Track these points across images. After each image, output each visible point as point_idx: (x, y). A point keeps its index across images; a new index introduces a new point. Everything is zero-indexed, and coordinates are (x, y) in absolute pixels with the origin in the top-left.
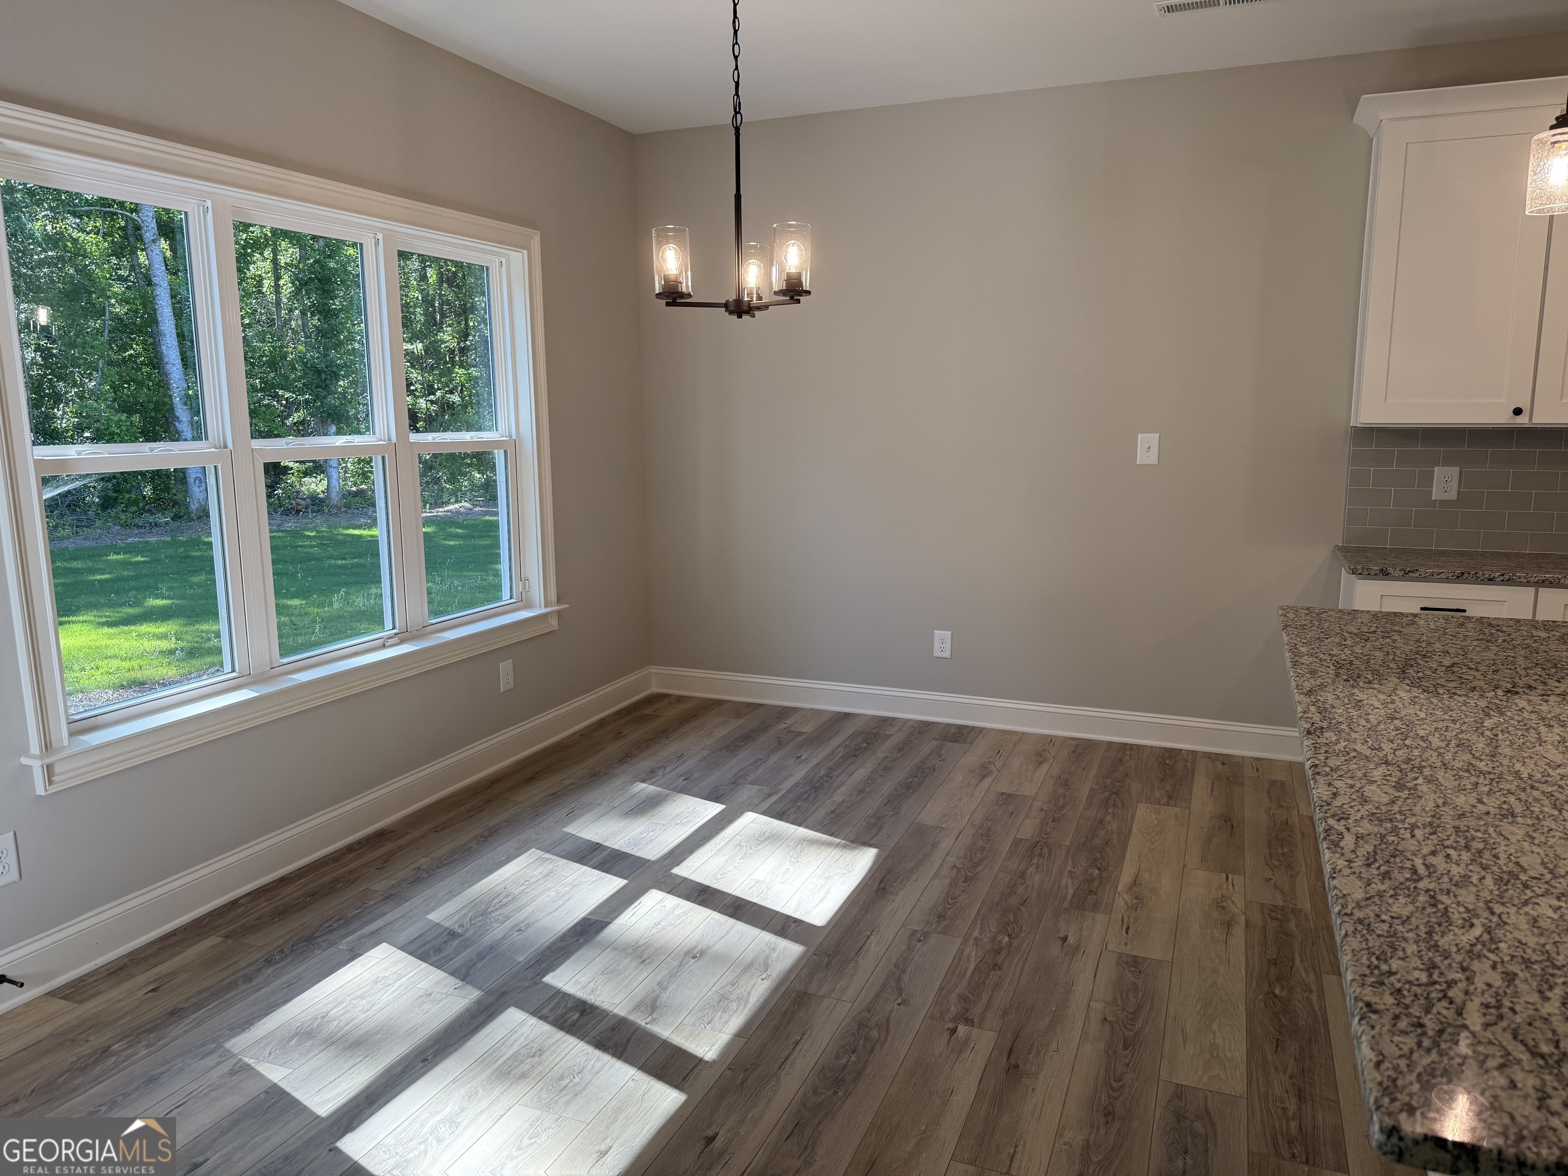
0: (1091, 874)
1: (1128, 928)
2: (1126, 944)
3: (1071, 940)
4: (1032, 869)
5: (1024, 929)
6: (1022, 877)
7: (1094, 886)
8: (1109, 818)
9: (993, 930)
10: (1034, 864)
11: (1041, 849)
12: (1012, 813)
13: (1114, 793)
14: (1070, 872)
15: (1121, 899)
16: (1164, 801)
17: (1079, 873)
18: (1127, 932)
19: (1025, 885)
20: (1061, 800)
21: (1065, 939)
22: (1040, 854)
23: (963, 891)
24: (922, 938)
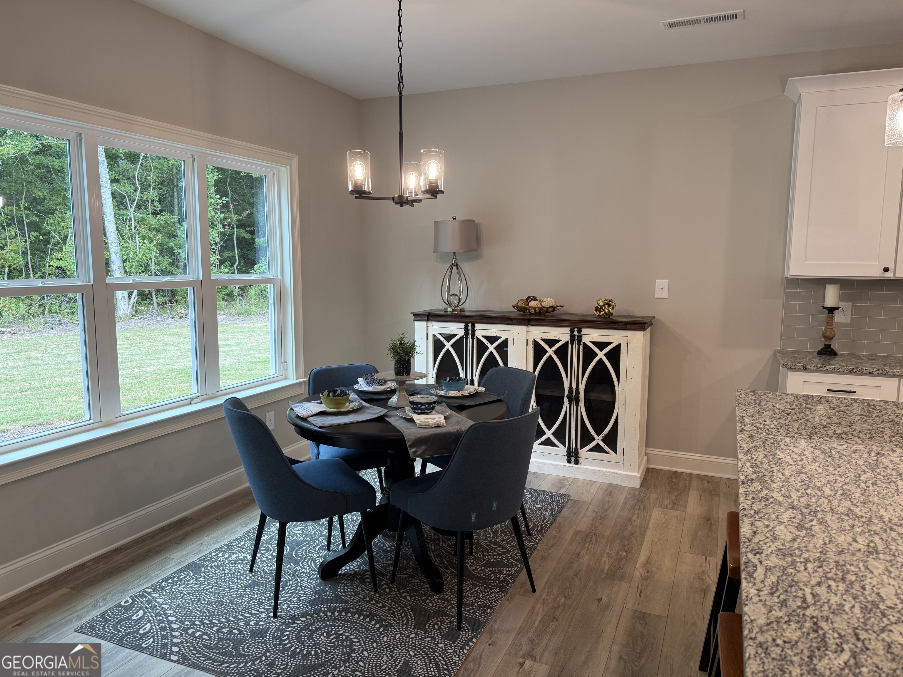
0: (621, 555)
1: (641, 593)
2: (639, 604)
3: (604, 601)
4: (584, 551)
5: (575, 593)
6: (577, 556)
7: (622, 564)
8: (635, 517)
9: (556, 594)
10: (585, 548)
11: (591, 538)
12: (575, 513)
13: (639, 501)
14: (608, 553)
15: (638, 573)
16: (670, 506)
17: (613, 554)
18: (640, 596)
19: (579, 562)
20: (607, 505)
21: (600, 600)
22: (590, 541)
23: (540, 566)
24: (509, 599)
